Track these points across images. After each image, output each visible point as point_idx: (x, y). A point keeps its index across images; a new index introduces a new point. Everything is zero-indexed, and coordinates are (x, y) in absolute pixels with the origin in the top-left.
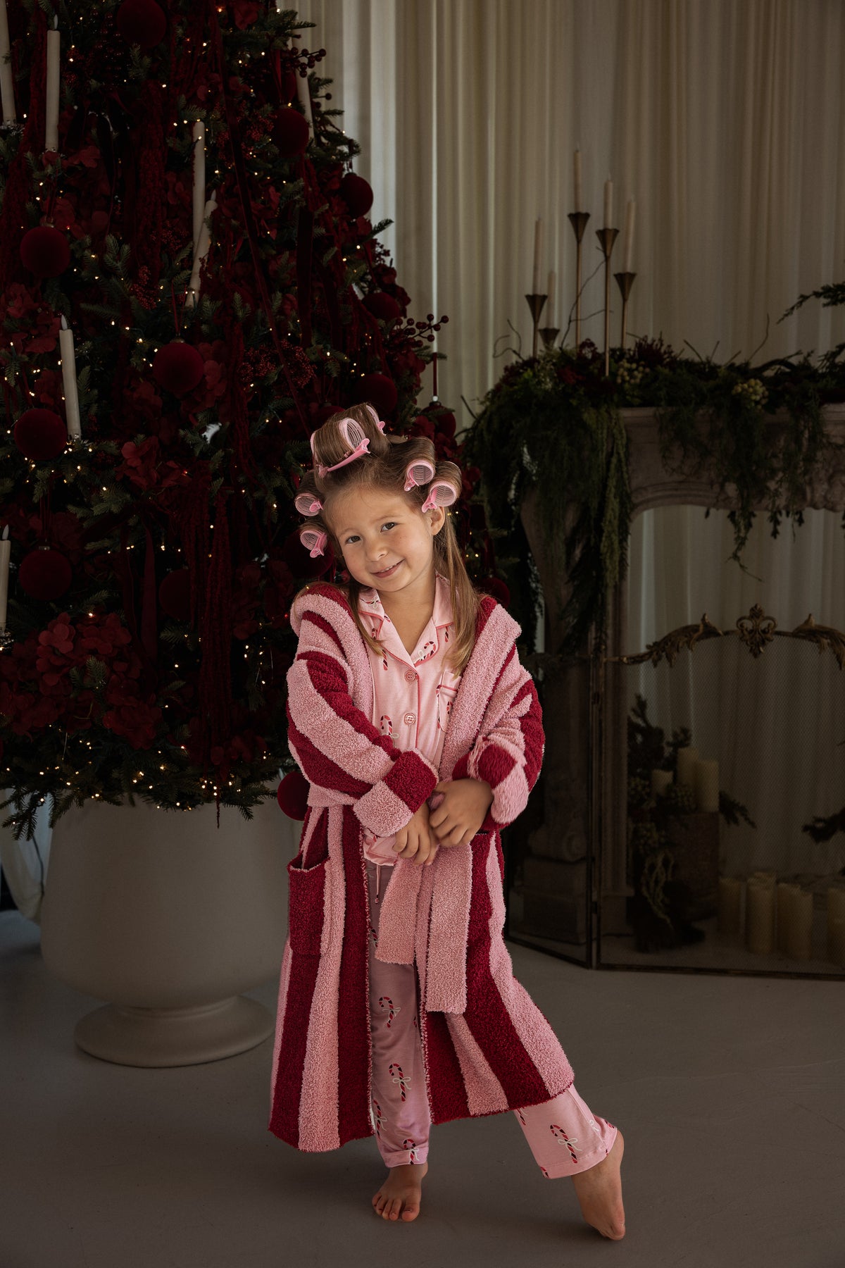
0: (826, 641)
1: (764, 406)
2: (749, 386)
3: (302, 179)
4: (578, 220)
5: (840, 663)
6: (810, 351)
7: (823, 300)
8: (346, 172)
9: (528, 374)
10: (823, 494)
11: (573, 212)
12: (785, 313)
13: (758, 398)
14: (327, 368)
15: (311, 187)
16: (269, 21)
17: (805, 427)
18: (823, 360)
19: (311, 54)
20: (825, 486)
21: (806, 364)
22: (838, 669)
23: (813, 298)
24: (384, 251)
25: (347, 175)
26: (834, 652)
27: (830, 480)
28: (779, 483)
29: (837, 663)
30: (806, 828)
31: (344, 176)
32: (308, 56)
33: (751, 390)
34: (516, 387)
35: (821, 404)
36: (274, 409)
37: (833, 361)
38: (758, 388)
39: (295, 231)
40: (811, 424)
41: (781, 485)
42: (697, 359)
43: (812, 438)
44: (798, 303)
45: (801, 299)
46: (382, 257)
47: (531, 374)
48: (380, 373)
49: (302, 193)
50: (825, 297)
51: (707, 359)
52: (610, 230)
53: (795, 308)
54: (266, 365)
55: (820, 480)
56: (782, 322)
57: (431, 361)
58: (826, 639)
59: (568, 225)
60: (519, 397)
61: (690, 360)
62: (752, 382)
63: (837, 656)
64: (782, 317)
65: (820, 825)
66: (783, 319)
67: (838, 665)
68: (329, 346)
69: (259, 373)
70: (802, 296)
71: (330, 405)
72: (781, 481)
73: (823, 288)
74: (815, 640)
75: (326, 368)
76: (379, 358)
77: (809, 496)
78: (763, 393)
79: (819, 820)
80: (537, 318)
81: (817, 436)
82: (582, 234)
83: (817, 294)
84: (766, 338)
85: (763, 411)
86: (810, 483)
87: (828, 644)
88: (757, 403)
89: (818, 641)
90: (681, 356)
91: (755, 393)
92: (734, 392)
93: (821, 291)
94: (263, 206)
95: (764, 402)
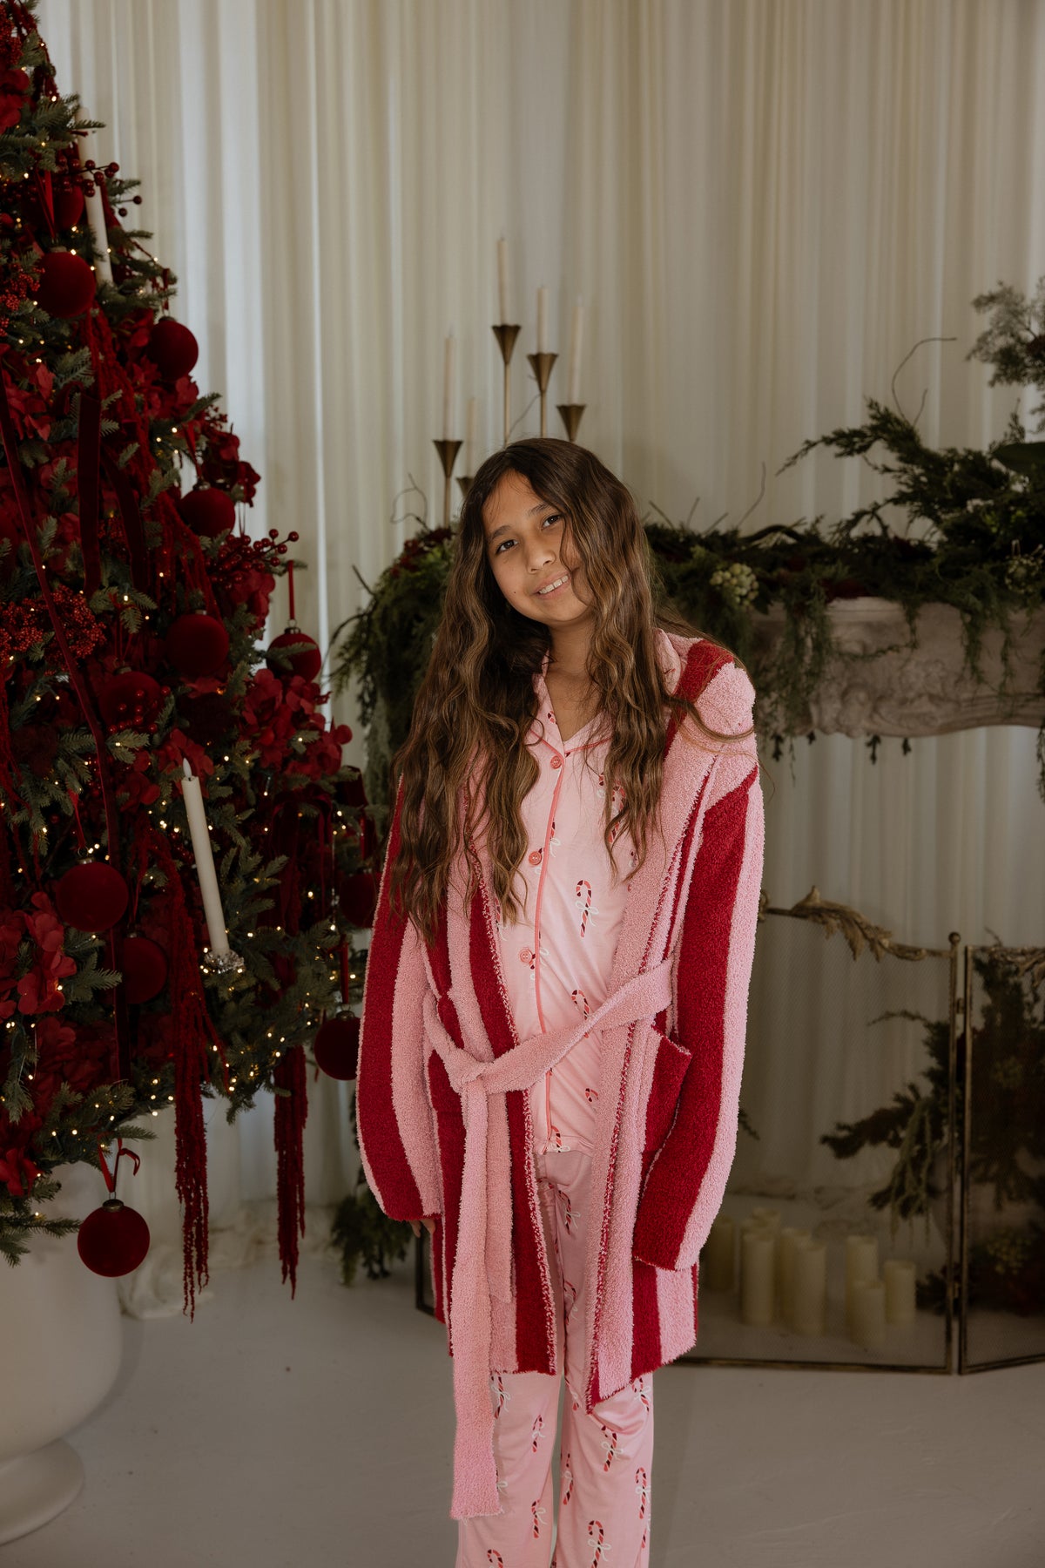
0: (834, 922)
1: (754, 602)
2: (733, 576)
3: (87, 349)
4: (506, 334)
5: (854, 950)
6: (818, 515)
7: (835, 449)
8: (159, 316)
9: (434, 555)
10: (835, 715)
11: (498, 323)
12: (787, 462)
13: (744, 592)
14: (124, 620)
15: (103, 354)
16: (38, 118)
17: (807, 633)
18: (834, 533)
19: (99, 169)
20: (838, 705)
21: (814, 533)
22: (852, 959)
23: (821, 446)
24: (221, 415)
25: (161, 320)
26: (846, 937)
27: (844, 695)
28: (774, 706)
29: (850, 950)
30: (825, 1140)
31: (156, 321)
32: (94, 171)
33: (735, 581)
34: (418, 574)
35: (829, 601)
36: (46, 683)
37: (848, 535)
38: (743, 578)
39: (76, 426)
40: (814, 630)
41: (776, 707)
42: (667, 526)
43: (818, 647)
44: (803, 450)
45: (806, 446)
46: (218, 422)
47: (439, 555)
48: (205, 613)
49: (90, 363)
50: (838, 444)
51: (682, 525)
52: (546, 355)
53: (800, 456)
54: (30, 632)
55: (831, 697)
56: (782, 474)
57: (284, 572)
58: (835, 919)
59: (491, 341)
60: (423, 587)
61: (659, 526)
62: (737, 568)
63: (850, 941)
64: (781, 467)
65: (844, 1134)
66: (783, 470)
67: (852, 953)
68: (127, 585)
69: (18, 646)
70: (807, 442)
71: (128, 669)
72: (776, 702)
73: (835, 433)
74: (820, 920)
75: (122, 619)
76: (201, 593)
77: (815, 718)
78: (751, 585)
79: (841, 1127)
80: (449, 468)
81: (822, 645)
82: (510, 356)
83: (828, 441)
84: (762, 494)
85: (752, 608)
86: (817, 702)
87: (838, 925)
88: (743, 597)
89: (824, 923)
90: (647, 520)
91: (740, 585)
92: (712, 582)
93: (832, 436)
94: (28, 394)
95: (752, 596)
